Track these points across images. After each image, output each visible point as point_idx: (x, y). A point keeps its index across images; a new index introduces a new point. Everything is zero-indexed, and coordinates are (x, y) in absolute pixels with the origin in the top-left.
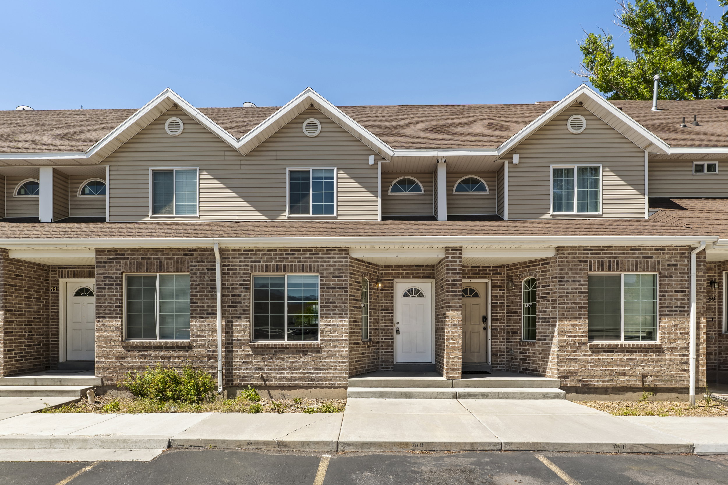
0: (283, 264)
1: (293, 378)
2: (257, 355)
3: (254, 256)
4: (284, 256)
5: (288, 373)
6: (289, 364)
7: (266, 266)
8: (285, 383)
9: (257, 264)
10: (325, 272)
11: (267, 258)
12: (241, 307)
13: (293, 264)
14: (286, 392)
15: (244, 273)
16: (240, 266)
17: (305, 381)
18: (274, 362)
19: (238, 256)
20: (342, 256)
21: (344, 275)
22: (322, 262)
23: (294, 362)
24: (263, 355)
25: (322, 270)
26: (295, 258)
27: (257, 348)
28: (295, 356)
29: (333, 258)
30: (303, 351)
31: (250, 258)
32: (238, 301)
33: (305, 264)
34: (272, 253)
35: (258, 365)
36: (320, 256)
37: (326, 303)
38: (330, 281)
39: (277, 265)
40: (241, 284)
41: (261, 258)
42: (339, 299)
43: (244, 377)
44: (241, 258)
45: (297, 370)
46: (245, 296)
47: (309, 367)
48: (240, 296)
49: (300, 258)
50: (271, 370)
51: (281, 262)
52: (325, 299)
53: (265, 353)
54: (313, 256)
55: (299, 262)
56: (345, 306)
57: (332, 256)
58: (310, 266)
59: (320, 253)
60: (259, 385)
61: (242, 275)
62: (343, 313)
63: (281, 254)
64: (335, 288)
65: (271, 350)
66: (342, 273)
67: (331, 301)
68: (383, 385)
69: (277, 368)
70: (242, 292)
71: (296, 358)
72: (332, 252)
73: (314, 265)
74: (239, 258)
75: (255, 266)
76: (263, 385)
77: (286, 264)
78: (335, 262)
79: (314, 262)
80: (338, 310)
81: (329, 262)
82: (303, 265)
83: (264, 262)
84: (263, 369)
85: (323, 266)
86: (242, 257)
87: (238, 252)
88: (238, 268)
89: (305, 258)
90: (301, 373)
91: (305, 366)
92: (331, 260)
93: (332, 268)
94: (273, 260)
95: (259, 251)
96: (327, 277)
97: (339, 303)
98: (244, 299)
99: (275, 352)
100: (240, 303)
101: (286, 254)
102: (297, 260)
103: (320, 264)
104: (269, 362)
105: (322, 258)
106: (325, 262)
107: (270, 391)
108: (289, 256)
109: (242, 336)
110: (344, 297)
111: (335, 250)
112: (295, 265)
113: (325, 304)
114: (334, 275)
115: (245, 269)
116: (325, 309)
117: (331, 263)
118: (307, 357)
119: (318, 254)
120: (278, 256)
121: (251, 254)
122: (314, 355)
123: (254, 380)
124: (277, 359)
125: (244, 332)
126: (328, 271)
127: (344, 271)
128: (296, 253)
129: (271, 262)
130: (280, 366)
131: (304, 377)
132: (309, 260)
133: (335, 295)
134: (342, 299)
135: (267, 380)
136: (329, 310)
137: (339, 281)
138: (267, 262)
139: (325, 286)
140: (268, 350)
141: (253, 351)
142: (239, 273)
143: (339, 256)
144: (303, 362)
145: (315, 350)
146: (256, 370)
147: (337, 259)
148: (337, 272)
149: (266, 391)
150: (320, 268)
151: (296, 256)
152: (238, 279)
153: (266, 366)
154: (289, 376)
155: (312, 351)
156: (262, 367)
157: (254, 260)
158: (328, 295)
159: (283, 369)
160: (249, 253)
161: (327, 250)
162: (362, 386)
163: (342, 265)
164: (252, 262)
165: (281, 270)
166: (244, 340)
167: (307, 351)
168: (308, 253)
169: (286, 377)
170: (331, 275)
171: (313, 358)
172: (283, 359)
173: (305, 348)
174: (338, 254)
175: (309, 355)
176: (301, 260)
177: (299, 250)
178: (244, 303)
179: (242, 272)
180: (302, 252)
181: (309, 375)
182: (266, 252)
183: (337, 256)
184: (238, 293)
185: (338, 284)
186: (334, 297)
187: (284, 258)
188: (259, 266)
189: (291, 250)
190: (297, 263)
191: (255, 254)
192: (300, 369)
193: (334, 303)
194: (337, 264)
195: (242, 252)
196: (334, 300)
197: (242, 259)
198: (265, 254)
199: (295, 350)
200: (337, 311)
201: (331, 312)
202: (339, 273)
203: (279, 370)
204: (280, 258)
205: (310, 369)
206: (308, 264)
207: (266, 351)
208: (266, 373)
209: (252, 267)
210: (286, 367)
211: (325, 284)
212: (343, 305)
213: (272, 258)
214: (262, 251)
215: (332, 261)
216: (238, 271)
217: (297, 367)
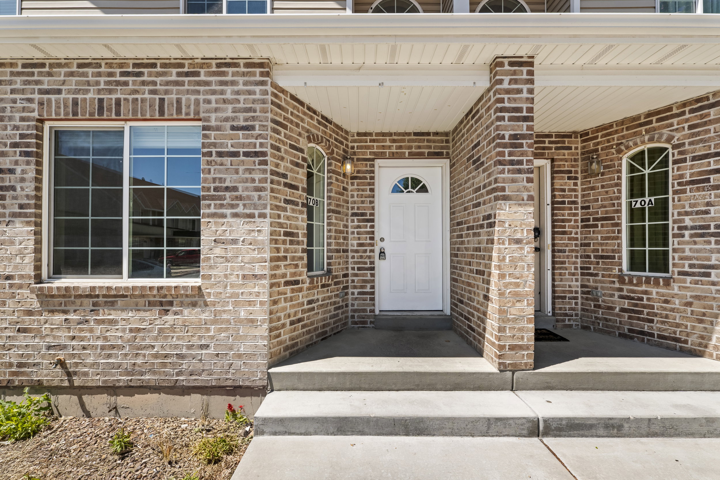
0: (114, 97)
1: (137, 368)
2: (52, 312)
3: (46, 79)
4: (118, 78)
5: (126, 355)
6: (128, 335)
7: (75, 102)
8: (118, 381)
9: (53, 97)
10: (213, 116)
11: (77, 83)
12: (15, 198)
13: (139, 96)
14: (122, 400)
15: (22, 119)
16: (14, 101)
17: (166, 374)
18: (91, 331)
19: (8, 78)
20: (252, 79)
21: (257, 124)
22: (206, 92)
23: (139, 330)
24: (65, 312)
25: (208, 111)
26: (143, 83)
27: (53, 296)
28: (142, 314)
29: (233, 83)
30: (161, 304)
31: (37, 82)
32: (7, 184)
33: (166, 97)
34: (90, 71)
35: (54, 337)
36: (202, 78)
37: (216, 189)
38: (225, 137)
39: (101, 101)
40: (15, 145)
41: (64, 83)
42: (246, 181)
43: (20, 365)
44: (16, 83)
45: (145, 347)
46: (23, 172)
47: (175, 341)
48: (11, 171)
49: (154, 83)
50: (84, 348)
51: (110, 91)
52: (214, 180)
53: (72, 308)
54: (186, 79)
55: (153, 92)
56: (260, 198)
57: (229, 78)
58: (179, 101)
59: (202, 71)
60: (55, 383)
61: (18, 123)
62: (256, 212)
63: (110, 75)
64: (235, 154)
65: (86, 301)
66: (254, 118)
67: (227, 184)
68: (348, 385)
69: (99, 343)
70: (16, 163)
71: (144, 321)
72: (230, 70)
73: (188, 100)
74: (10, 83)
75: (49, 101)
76: (66, 384)
77: (122, 97)
78: (238, 93)
79: (188, 92)
80: (244, 205)
81: (222, 93)
82: (162, 100)
83: (69, 92)
84: (65, 347)
85: (209, 102)
86: (18, 79)
87: (8, 70)
88: (8, 106)
89: (167, 83)
90: (156, 356)
91: (166, 338)
92: (229, 89)
93: (230, 107)
94: (92, 88)
95: (59, 65)
96: (218, 128)
97: (247, 189)
98: (23, 180)
99: (94, 305)
100: (13, 188)
101: (123, 74)
102: (147, 88)
103: (201, 97)
104: (81, 330)
105: (207, 83)
106: (214, 92)
107: (85, 398)
108: (130, 79)
109: (16, 267)
110: (257, 176)
111: (236, 65)
112: (143, 100)
113: (212, 193)
114: (235, 124)
115: (24, 109)
116: (213, 203)
117: (229, 96)
118: (170, 318)
119: (197, 74)
120: (102, 79)
121: (40, 74)
122: (186, 312)
123: (45, 372)
124: (99, 322)
125: (22, 259)
126: (220, 115)
127: (258, 114)
128: (145, 70)
129: (87, 91)
130: (105, 338)
131: (164, 365)
132: (175, 88)
133: (237, 172)
134: (253, 180)
135: (75, 373)
136: (222, 206)
137: (247, 137)
138: (77, 91)
139: (214, 150)
140: (78, 301)
141: (41, 303)
142: (11, 119)
143: (246, 78)
144: (161, 330)
145: (189, 300)
146: (49, 348)
147: (241, 87)
148: (241, 116)
149: (75, 398)
150: (203, 106)
151: (145, 78)
152: (9, 132)
153: (74, 338)
154: (128, 362)
155: (182, 304)
156: (63, 342)
157: (45, 87)
158: (220, 171)
159: (113, 347)
160: (36, 70)
161: (219, 65)
162: (301, 386)
163: (254, 101)
164: (42, 92)
165: (110, 110)
166: (22, 277)
167: (171, 303)
168: (174, 71)
169: (119, 366)
170: (228, 125)
171: (185, 321)
172: (112, 322)
173: (165, 296)
174: (244, 74)
175: (176, 313)
176: (158, 87)
177: (154, 65)
178: (22, 189)
179: (17, 115)
180: (159, 69)
181: (175, 359)
182: (75, 69)
183: (241, 80)
184: (8, 166)
185: (243, 145)
186: (235, 177)
187: (118, 83)
188: (57, 102)
189: (135, 65)
190: (147, 96)
191: (50, 74)
192: (153, 347)
193: (235, 189)
194: (242, 98)
195: (19, 69)
196: (235, 181)
197: (18, 86)
198: (72, 74)
199: (141, 301)
200: (240, 210)
201: (228, 212)
202: (246, 120)
203: (103, 348)
204: (107, 83)
205: (176, 347)
206: (174, 97)
207: (73, 303)
208: (73, 356)
209: (41, 104)
210: (120, 342)
211: (214, 145)
212: (256, 194)
213: (88, 83)
214: (66, 65)
215: (229, 91)
216: (8, 113)
217: (147, 342)
